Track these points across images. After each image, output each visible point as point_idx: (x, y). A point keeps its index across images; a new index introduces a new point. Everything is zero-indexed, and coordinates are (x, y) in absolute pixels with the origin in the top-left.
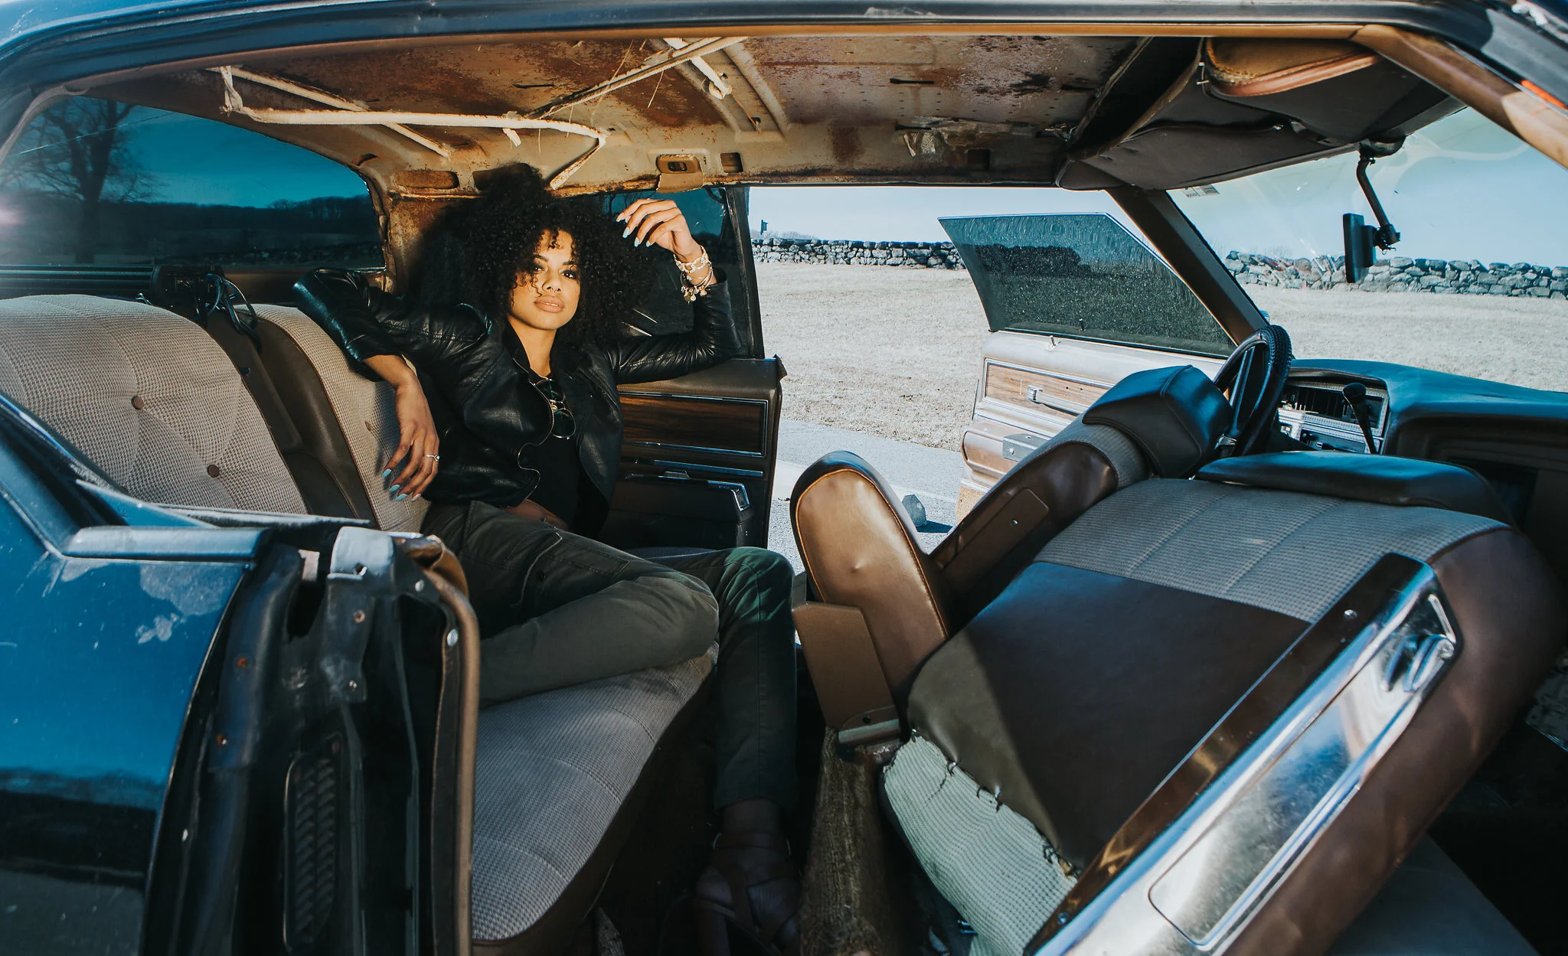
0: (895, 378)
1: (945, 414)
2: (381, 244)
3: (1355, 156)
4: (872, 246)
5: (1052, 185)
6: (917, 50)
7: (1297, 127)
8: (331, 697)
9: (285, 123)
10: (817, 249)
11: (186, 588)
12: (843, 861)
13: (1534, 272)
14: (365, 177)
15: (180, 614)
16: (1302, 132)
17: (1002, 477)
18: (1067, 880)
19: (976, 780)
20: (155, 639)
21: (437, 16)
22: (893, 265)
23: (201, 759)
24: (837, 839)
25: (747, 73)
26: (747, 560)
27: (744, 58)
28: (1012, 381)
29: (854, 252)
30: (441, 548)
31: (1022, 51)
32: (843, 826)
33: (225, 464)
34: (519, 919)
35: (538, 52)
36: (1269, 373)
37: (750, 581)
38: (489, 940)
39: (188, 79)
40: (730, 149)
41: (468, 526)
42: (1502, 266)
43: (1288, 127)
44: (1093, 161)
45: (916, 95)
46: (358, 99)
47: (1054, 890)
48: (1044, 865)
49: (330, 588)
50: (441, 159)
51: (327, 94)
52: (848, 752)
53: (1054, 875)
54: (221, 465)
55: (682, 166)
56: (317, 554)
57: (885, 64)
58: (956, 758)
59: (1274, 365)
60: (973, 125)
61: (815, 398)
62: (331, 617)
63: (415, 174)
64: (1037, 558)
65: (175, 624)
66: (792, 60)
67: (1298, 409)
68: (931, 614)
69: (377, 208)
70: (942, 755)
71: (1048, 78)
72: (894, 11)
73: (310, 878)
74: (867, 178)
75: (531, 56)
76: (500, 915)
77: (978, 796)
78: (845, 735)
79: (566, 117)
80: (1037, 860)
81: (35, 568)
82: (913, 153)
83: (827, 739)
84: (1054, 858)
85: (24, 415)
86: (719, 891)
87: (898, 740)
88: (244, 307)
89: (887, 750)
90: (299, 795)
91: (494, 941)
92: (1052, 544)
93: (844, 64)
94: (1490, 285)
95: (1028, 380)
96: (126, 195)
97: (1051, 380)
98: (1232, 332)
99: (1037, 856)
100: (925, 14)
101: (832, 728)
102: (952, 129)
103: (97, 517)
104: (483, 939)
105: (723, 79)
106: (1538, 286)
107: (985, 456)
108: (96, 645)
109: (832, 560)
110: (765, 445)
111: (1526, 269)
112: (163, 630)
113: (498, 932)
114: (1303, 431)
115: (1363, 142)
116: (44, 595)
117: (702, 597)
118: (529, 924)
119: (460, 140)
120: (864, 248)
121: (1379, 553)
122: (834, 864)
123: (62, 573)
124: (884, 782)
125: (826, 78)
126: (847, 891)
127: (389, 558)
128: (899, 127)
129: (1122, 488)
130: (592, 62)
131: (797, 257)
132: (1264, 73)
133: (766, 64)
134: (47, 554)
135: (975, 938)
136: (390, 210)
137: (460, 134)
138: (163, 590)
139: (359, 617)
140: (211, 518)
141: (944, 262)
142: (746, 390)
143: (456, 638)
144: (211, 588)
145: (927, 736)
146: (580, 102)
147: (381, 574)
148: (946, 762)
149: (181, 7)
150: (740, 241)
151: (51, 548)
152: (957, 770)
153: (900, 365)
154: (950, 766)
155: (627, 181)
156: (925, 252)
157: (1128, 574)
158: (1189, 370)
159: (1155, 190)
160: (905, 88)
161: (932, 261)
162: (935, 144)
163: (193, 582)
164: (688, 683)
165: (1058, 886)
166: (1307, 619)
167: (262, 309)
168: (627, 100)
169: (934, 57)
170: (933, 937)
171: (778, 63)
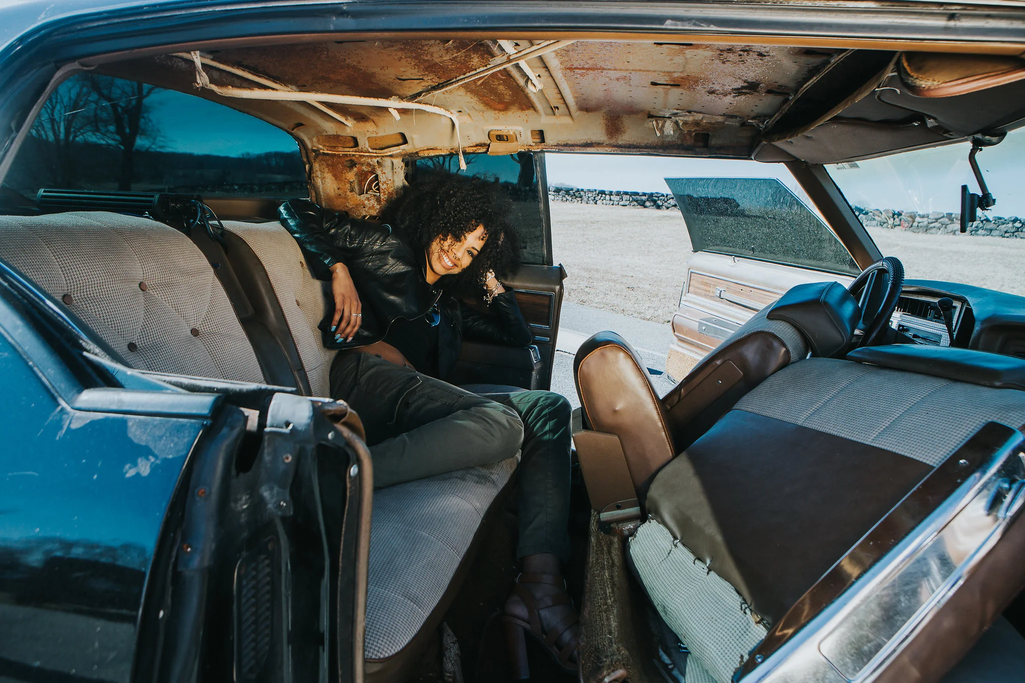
0: (623, 276)
1: (654, 299)
2: (307, 183)
3: (968, 145)
4: (611, 194)
5: (749, 158)
6: (673, 62)
7: (930, 123)
8: (268, 512)
9: (240, 97)
10: (577, 194)
11: (160, 438)
12: (606, 604)
13: (1021, 222)
14: (297, 138)
15: (156, 457)
16: (935, 127)
17: (713, 351)
18: (756, 626)
19: (693, 553)
20: (138, 475)
21: (347, 17)
22: (623, 206)
23: (173, 560)
24: (601, 588)
25: (554, 74)
26: (542, 399)
27: (554, 63)
28: (706, 284)
29: (599, 197)
30: (347, 409)
31: (747, 64)
32: (605, 579)
33: (202, 328)
34: (395, 644)
35: (414, 55)
36: (889, 289)
37: (544, 413)
38: (375, 659)
39: (175, 66)
40: (538, 127)
41: (360, 370)
42: (1000, 218)
43: (924, 123)
44: (779, 144)
45: (666, 94)
46: (291, 85)
47: (747, 632)
48: (740, 614)
49: (266, 438)
50: (347, 128)
51: (271, 80)
52: (606, 527)
53: (747, 622)
54: (200, 329)
55: (505, 138)
56: (257, 412)
57: (649, 71)
58: (679, 537)
59: (892, 283)
60: (700, 116)
61: (574, 287)
62: (267, 458)
63: (329, 137)
64: (735, 407)
65: (152, 463)
66: (586, 66)
67: (897, 311)
68: (664, 440)
69: (305, 160)
70: (670, 534)
71: (759, 84)
72: (686, 23)
73: (253, 636)
74: (627, 150)
75: (409, 57)
76: (382, 641)
77: (694, 563)
78: (605, 516)
79: (431, 103)
80: (736, 611)
81: (51, 418)
82: (658, 134)
83: (593, 518)
84: (748, 611)
85: (48, 302)
86: (521, 611)
87: (639, 520)
88: (216, 222)
89: (632, 527)
90: (244, 583)
91: (378, 659)
92: (745, 398)
93: (621, 70)
94: (991, 230)
95: (717, 284)
96: (150, 147)
97: (730, 283)
98: (857, 259)
99: (736, 608)
100: (708, 26)
101: (596, 510)
102: (686, 119)
103: (98, 380)
104: (371, 658)
105: (538, 78)
106: (1022, 231)
107: (686, 331)
108: (95, 477)
109: (601, 405)
110: (551, 321)
111: (1015, 220)
112: (144, 468)
113: (381, 653)
114: (900, 326)
115: (976, 136)
116: (57, 438)
117: (513, 420)
118: (401, 647)
119: (359, 115)
120: (606, 194)
121: (983, 421)
122: (600, 606)
123: (70, 423)
124: (630, 548)
125: (607, 79)
126: (609, 625)
127: (309, 418)
128: (650, 116)
129: (794, 363)
130: (450, 64)
131: (565, 199)
132: (948, 80)
133: (568, 68)
134: (60, 408)
135: (689, 655)
136: (313, 161)
137: (360, 111)
138: (144, 438)
139: (287, 458)
140: (181, 383)
141: (654, 204)
142: (540, 286)
143: (356, 470)
144: (179, 438)
145: (659, 520)
146: (442, 90)
147: (303, 429)
148: (672, 539)
149: (161, 5)
150: (541, 189)
151: (63, 404)
152: (679, 545)
153: (626, 268)
154: (676, 542)
155: (469, 147)
156: (644, 198)
157: (800, 423)
158: (835, 285)
159: (817, 164)
160: (660, 89)
161: (648, 204)
162: (673, 128)
163: (165, 433)
164: (502, 476)
165: (750, 630)
166: (931, 464)
167: (228, 224)
168: (472, 91)
169: (684, 67)
170: (661, 653)
171: (576, 68)
